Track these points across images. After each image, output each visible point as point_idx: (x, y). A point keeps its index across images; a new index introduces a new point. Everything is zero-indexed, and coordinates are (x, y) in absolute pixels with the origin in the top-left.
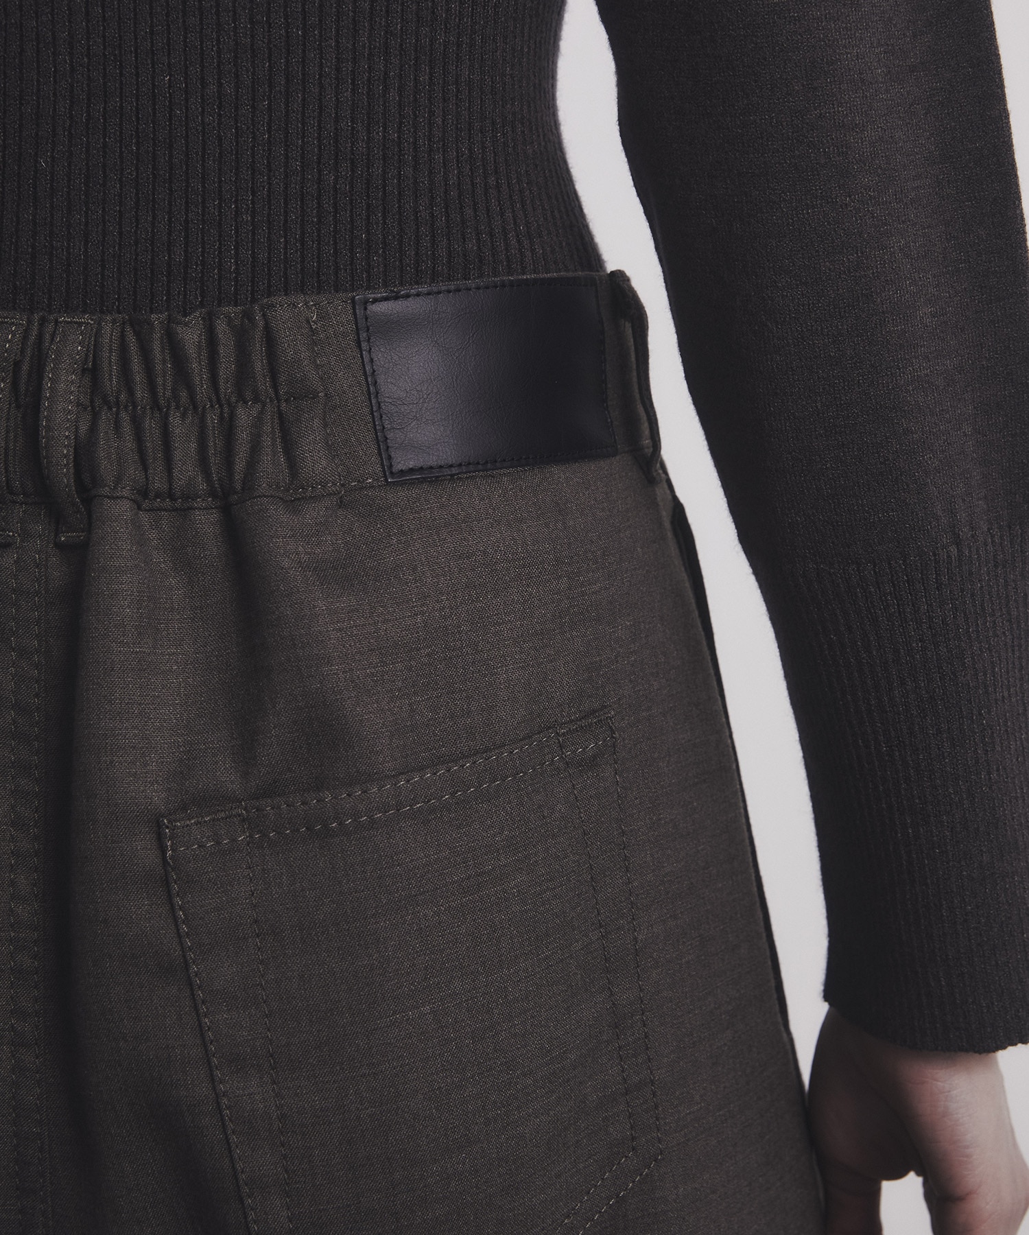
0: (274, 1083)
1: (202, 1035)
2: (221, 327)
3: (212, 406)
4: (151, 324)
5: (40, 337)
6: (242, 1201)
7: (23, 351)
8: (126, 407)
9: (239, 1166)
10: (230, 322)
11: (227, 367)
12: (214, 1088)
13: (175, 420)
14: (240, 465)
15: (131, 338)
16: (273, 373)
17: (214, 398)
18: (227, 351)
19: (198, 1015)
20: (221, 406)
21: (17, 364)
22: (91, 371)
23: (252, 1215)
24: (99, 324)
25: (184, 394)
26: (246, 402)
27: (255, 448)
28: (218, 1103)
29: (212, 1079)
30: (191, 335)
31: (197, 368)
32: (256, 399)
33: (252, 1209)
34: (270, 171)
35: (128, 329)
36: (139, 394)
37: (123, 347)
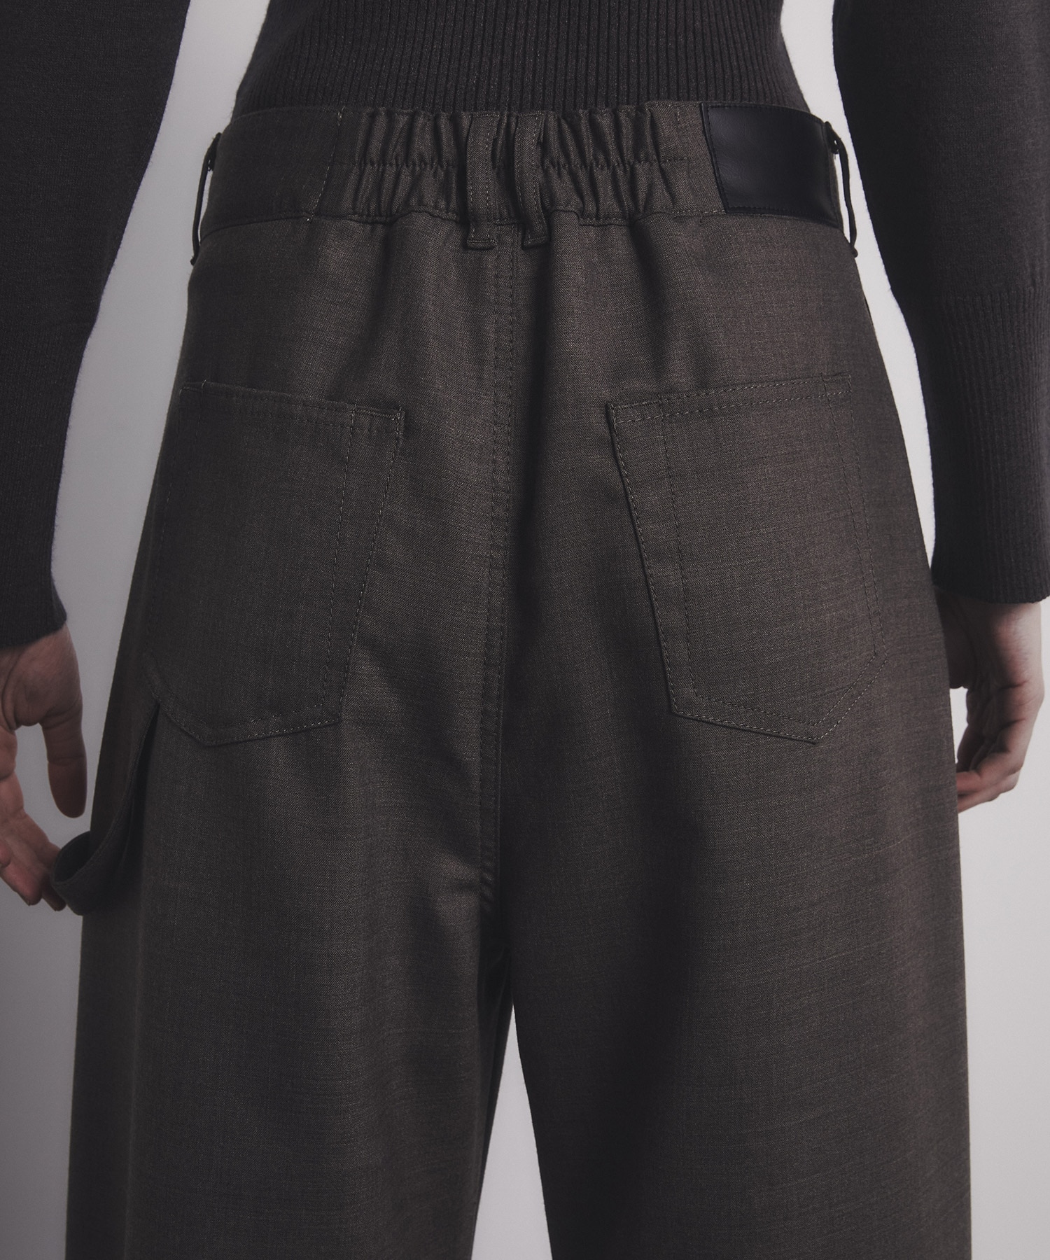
0: (681, 569)
1: (637, 539)
2: (623, 117)
3: (618, 165)
4: (578, 115)
5: (508, 125)
6: (659, 644)
7: (498, 132)
8: (564, 166)
9: (659, 621)
10: (628, 115)
11: (627, 143)
12: (644, 572)
13: (597, 172)
14: (642, 195)
15: (565, 126)
16: (656, 145)
17: (620, 161)
18: (627, 130)
19: (634, 526)
20: (624, 165)
21: (495, 141)
22: (543, 145)
23: (665, 653)
24: (547, 116)
25: (601, 157)
26: (640, 162)
27: (651, 186)
28: (647, 582)
29: (643, 566)
30: (605, 122)
31: (610, 139)
32: (647, 160)
33: (666, 649)
34: (648, 35)
35: (562, 121)
36: (572, 157)
37: (560, 131)
